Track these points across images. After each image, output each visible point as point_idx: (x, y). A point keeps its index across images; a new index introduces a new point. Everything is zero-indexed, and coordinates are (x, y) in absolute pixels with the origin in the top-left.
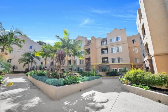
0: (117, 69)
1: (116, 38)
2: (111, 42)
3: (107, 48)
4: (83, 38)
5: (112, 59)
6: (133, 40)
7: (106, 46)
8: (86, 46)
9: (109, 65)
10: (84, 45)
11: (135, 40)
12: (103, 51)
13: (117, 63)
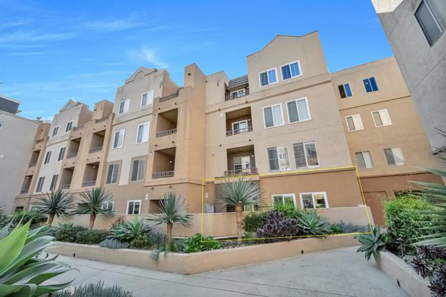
0: (294, 195)
1: (283, 68)
2: (263, 84)
3: (249, 108)
4: (156, 74)
5: (272, 153)
6: (341, 88)
7: (243, 100)
8: (161, 100)
9: (256, 178)
10: (155, 99)
11: (347, 86)
12: (235, 125)
13: (292, 169)
